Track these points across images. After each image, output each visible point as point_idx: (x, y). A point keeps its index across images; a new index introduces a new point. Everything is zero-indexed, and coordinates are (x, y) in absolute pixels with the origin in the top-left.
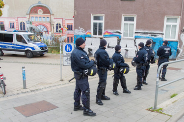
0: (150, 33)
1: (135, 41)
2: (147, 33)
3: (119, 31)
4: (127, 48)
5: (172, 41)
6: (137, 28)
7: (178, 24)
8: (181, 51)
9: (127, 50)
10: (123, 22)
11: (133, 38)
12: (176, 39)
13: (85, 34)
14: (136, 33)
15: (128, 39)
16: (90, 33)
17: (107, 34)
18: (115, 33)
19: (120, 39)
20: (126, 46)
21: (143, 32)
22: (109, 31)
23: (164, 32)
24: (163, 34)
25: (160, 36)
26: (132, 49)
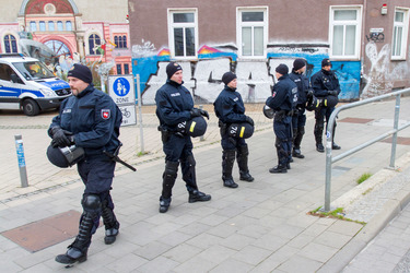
0: (300, 46)
1: (268, 64)
2: (293, 46)
3: (231, 44)
4: (251, 82)
5: (349, 61)
6: (272, 35)
7: (358, 22)
8: (369, 80)
9: (252, 86)
10: (240, 23)
11: (265, 57)
12: (356, 56)
13: (156, 54)
14: (269, 46)
15: (252, 61)
16: (168, 51)
17: (205, 52)
18: (222, 50)
19: (236, 63)
20: (250, 78)
21: (285, 43)
22: (210, 45)
23: (330, 42)
24: (328, 46)
25: (322, 51)
26: (262, 82)
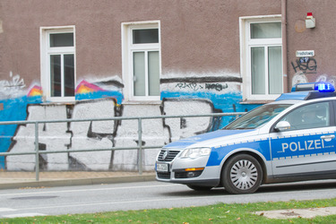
0: (203, 80)
1: (162, 109)
2: (194, 81)
3: (116, 78)
9: (142, 144)
10: (130, 47)
11: (157, 99)
13: (26, 93)
14: (163, 81)
16: (40, 89)
17: (84, 91)
18: (105, 88)
19: (122, 107)
22: (90, 79)
24: (240, 80)
25: (232, 88)
26: (155, 137)
